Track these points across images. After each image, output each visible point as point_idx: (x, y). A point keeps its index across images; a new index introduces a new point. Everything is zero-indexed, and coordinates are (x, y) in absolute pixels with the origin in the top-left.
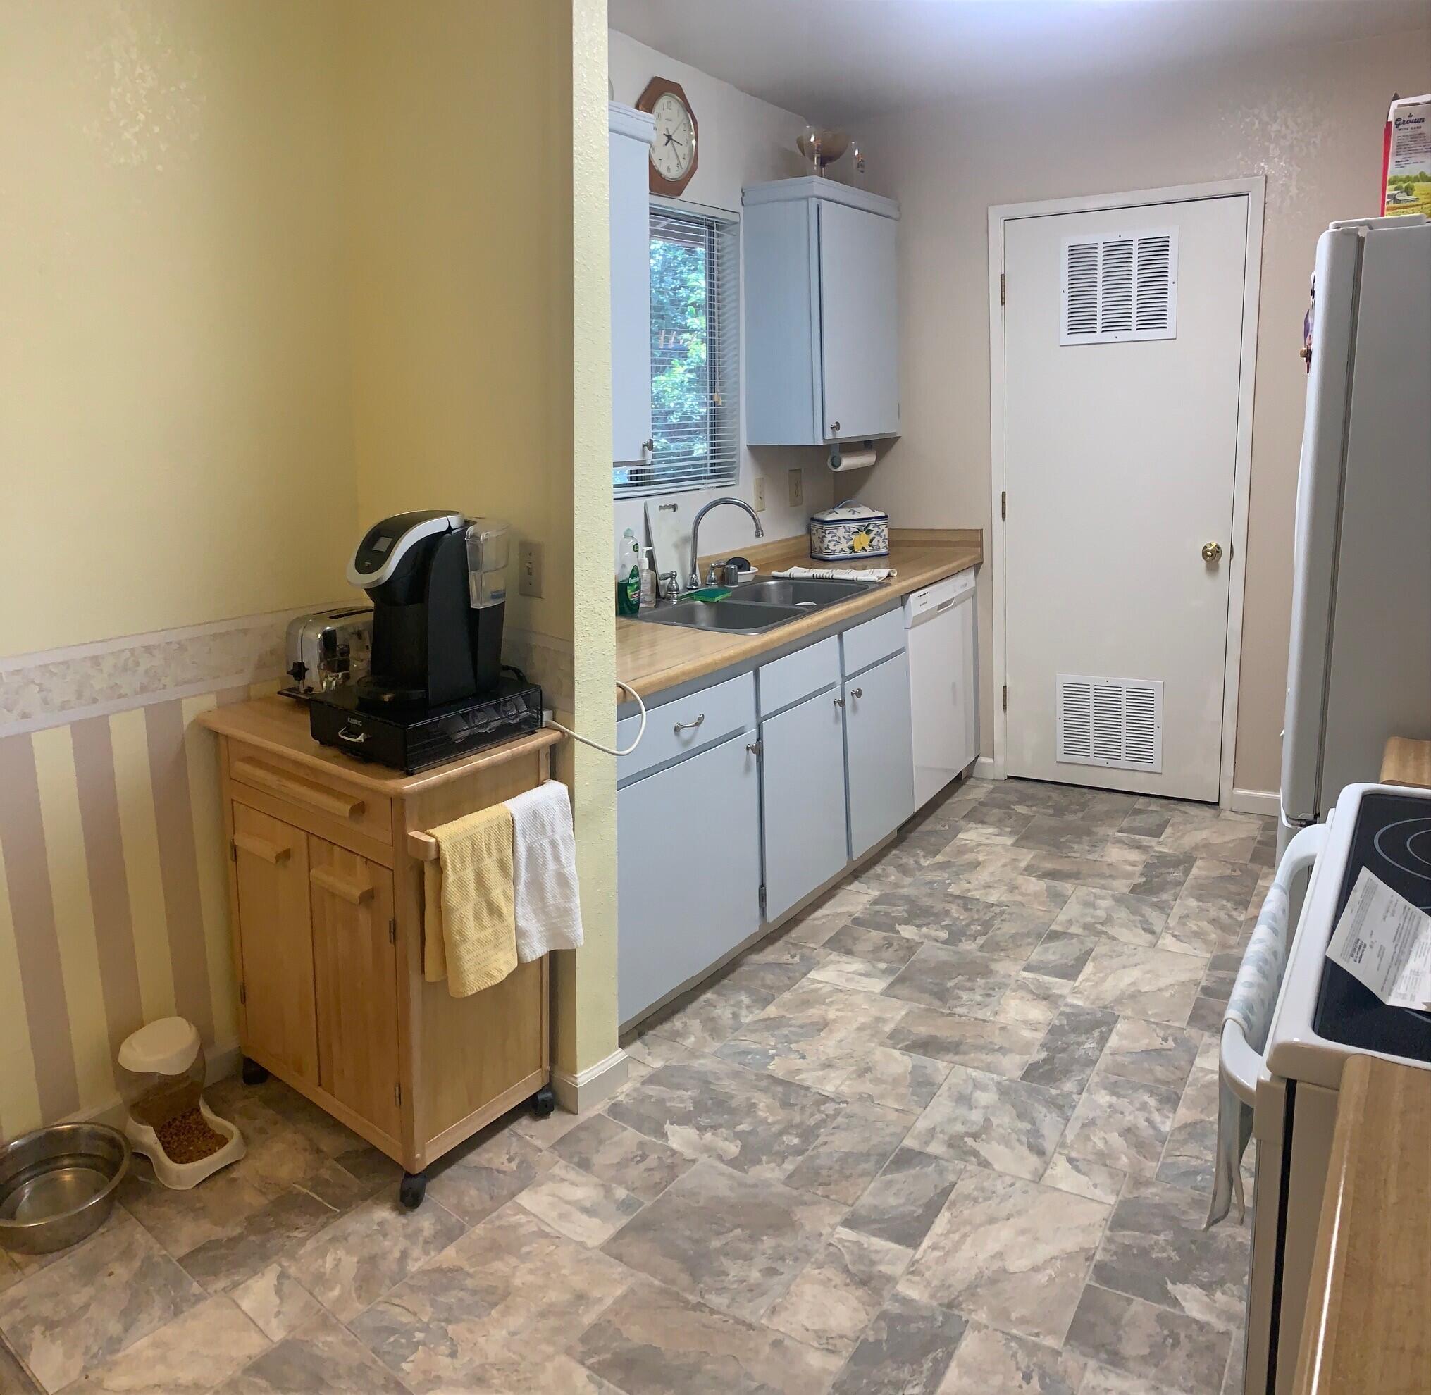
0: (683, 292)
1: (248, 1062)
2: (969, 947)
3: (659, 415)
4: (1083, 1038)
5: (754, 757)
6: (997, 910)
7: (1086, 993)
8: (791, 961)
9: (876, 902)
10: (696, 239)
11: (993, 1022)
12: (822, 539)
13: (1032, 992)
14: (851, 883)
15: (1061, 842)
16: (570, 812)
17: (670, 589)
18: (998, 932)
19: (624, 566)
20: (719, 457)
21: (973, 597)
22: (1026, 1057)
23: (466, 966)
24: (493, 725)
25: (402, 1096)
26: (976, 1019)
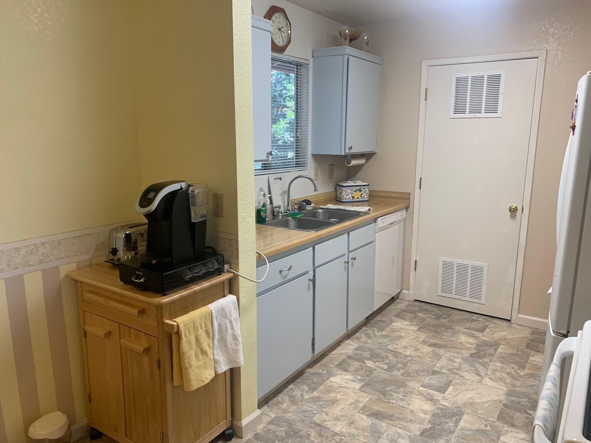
0: (284, 92)
1: (93, 429)
2: (397, 374)
3: (275, 141)
4: (448, 420)
5: (311, 283)
6: (410, 358)
7: (449, 400)
8: (323, 372)
9: (357, 349)
10: (291, 70)
11: (407, 408)
12: (341, 194)
13: (425, 397)
14: (346, 340)
15: (438, 331)
16: (238, 308)
17: (278, 212)
18: (410, 368)
19: (259, 203)
20: (299, 159)
21: (405, 221)
22: (422, 426)
23: (192, 378)
24: (202, 272)
26: (399, 406)
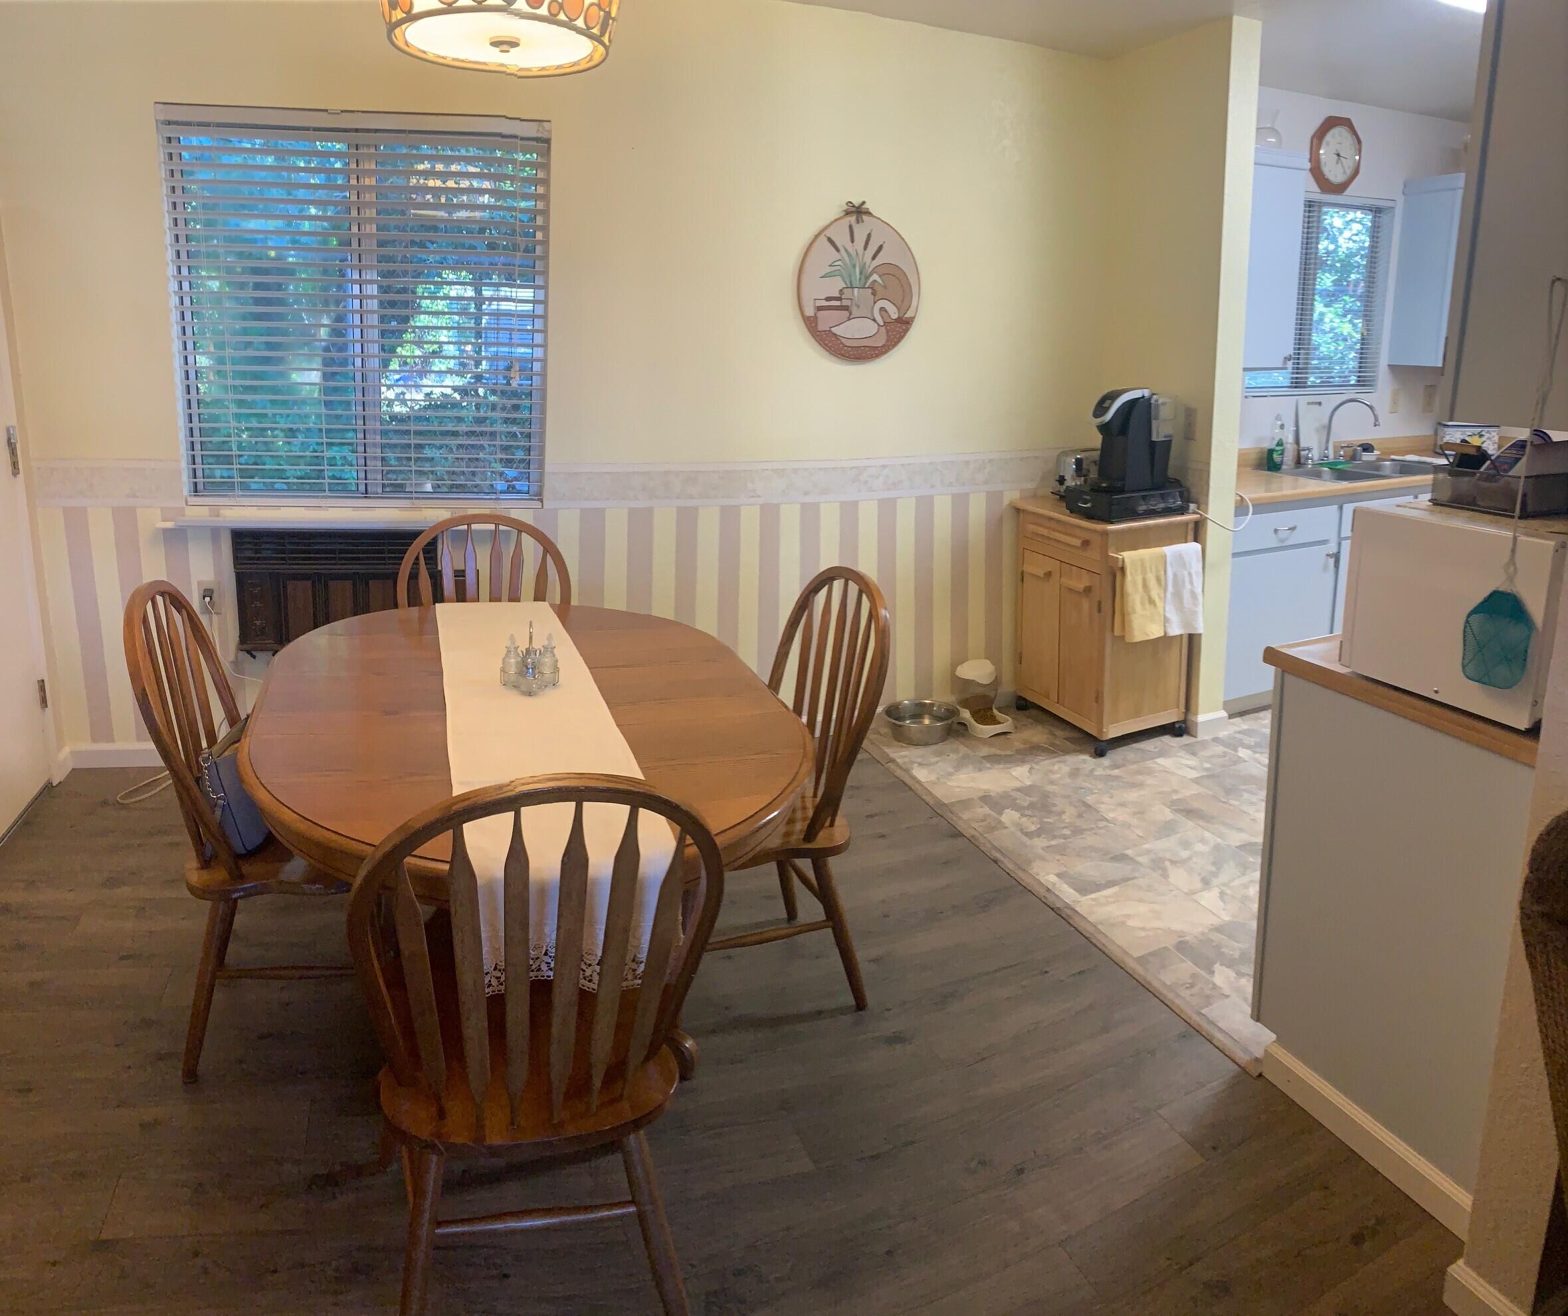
1: (1020, 698)
5: (1332, 561)
12: (1443, 438)
16: (1201, 561)
17: (1308, 458)
19: (1271, 438)
20: (1364, 372)
23: (1135, 627)
25: (1098, 698)
